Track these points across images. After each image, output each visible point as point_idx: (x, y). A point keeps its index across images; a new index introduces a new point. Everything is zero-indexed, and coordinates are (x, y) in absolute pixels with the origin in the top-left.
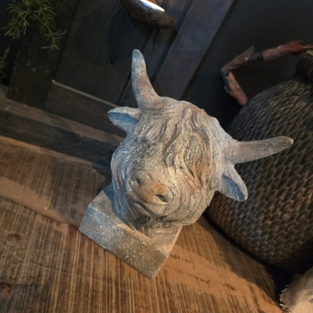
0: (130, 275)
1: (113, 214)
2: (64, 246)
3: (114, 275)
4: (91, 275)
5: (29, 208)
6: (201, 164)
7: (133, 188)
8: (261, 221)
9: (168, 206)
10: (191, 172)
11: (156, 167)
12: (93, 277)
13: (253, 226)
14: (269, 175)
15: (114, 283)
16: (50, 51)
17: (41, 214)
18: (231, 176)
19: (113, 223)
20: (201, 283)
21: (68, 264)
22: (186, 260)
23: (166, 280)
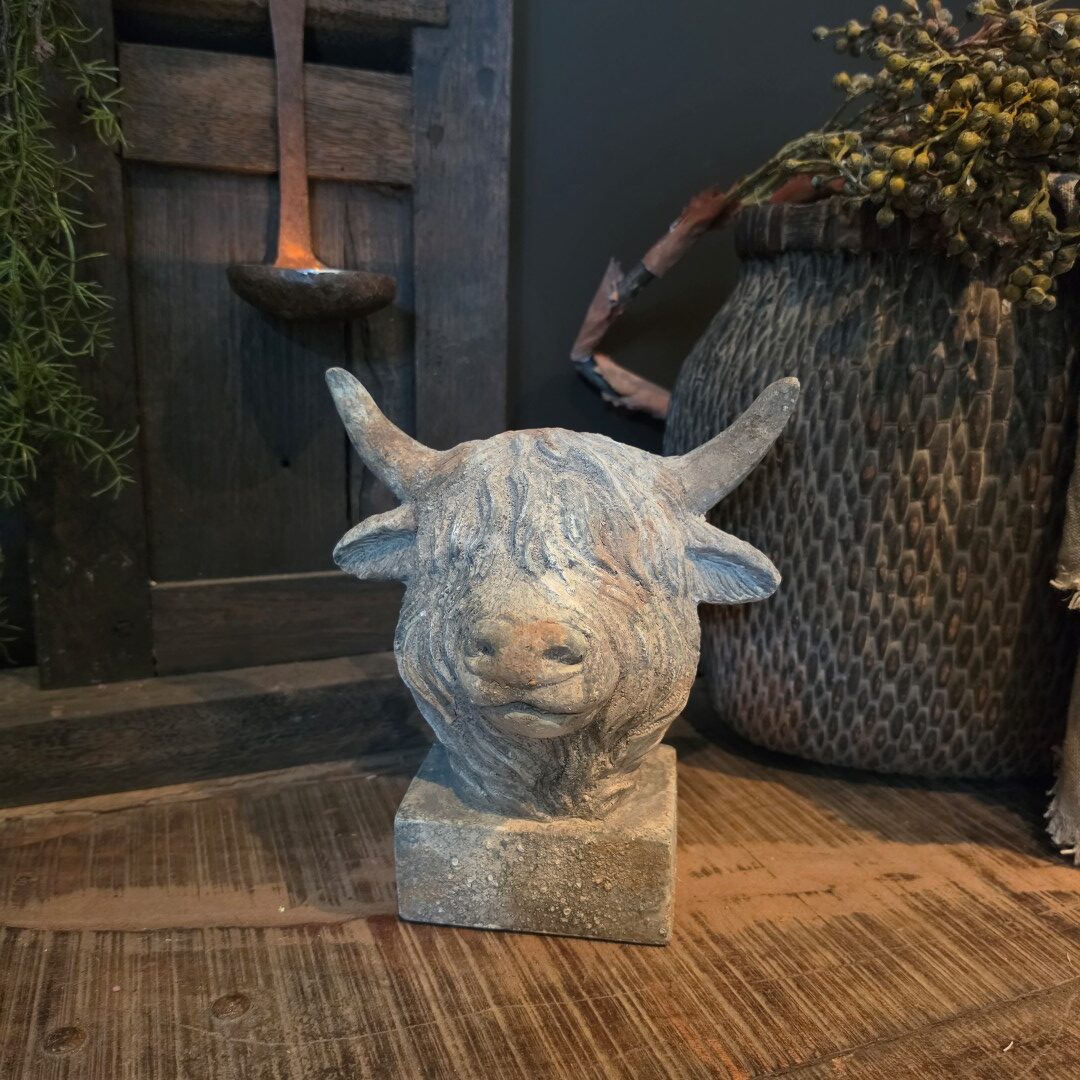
0: (601, 961)
1: (471, 811)
2: (380, 970)
3: (554, 977)
4: (491, 1001)
5: (234, 927)
6: (614, 535)
7: (480, 674)
8: (874, 654)
9: (590, 672)
10: (603, 565)
11: (510, 592)
12: (499, 1003)
13: (865, 683)
14: (818, 522)
15: (564, 995)
16: (116, 496)
17: (274, 928)
18: (710, 542)
19: (482, 833)
20: (808, 900)
21: (413, 1002)
22: (741, 868)
23: (708, 932)
